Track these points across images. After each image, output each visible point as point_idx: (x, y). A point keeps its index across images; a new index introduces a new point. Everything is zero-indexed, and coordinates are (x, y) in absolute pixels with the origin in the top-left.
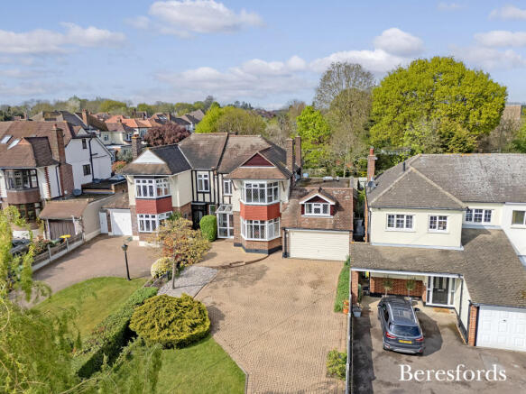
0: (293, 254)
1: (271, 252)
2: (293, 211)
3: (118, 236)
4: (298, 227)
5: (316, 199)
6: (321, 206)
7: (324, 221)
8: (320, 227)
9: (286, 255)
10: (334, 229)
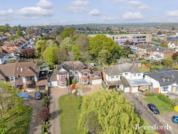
0: (92, 84)
1: (88, 84)
2: (92, 76)
3: (53, 87)
4: (93, 79)
5: (96, 74)
6: (97, 75)
7: (97, 78)
8: (97, 79)
9: (91, 84)
10: (99, 79)
